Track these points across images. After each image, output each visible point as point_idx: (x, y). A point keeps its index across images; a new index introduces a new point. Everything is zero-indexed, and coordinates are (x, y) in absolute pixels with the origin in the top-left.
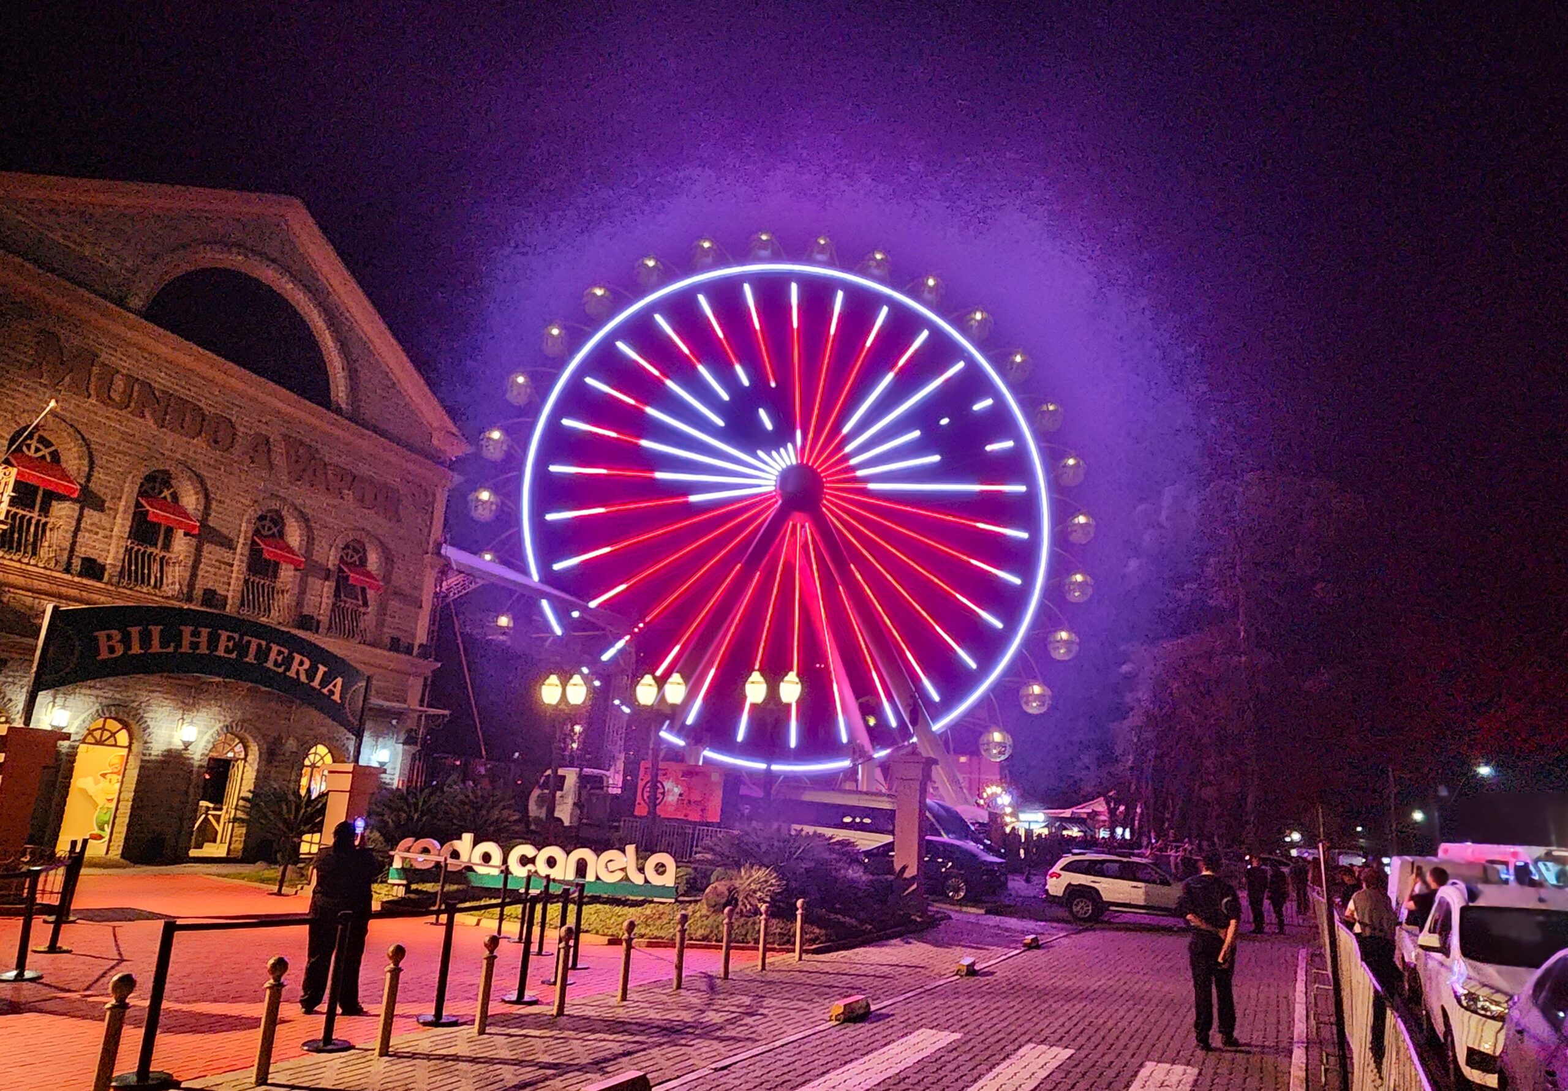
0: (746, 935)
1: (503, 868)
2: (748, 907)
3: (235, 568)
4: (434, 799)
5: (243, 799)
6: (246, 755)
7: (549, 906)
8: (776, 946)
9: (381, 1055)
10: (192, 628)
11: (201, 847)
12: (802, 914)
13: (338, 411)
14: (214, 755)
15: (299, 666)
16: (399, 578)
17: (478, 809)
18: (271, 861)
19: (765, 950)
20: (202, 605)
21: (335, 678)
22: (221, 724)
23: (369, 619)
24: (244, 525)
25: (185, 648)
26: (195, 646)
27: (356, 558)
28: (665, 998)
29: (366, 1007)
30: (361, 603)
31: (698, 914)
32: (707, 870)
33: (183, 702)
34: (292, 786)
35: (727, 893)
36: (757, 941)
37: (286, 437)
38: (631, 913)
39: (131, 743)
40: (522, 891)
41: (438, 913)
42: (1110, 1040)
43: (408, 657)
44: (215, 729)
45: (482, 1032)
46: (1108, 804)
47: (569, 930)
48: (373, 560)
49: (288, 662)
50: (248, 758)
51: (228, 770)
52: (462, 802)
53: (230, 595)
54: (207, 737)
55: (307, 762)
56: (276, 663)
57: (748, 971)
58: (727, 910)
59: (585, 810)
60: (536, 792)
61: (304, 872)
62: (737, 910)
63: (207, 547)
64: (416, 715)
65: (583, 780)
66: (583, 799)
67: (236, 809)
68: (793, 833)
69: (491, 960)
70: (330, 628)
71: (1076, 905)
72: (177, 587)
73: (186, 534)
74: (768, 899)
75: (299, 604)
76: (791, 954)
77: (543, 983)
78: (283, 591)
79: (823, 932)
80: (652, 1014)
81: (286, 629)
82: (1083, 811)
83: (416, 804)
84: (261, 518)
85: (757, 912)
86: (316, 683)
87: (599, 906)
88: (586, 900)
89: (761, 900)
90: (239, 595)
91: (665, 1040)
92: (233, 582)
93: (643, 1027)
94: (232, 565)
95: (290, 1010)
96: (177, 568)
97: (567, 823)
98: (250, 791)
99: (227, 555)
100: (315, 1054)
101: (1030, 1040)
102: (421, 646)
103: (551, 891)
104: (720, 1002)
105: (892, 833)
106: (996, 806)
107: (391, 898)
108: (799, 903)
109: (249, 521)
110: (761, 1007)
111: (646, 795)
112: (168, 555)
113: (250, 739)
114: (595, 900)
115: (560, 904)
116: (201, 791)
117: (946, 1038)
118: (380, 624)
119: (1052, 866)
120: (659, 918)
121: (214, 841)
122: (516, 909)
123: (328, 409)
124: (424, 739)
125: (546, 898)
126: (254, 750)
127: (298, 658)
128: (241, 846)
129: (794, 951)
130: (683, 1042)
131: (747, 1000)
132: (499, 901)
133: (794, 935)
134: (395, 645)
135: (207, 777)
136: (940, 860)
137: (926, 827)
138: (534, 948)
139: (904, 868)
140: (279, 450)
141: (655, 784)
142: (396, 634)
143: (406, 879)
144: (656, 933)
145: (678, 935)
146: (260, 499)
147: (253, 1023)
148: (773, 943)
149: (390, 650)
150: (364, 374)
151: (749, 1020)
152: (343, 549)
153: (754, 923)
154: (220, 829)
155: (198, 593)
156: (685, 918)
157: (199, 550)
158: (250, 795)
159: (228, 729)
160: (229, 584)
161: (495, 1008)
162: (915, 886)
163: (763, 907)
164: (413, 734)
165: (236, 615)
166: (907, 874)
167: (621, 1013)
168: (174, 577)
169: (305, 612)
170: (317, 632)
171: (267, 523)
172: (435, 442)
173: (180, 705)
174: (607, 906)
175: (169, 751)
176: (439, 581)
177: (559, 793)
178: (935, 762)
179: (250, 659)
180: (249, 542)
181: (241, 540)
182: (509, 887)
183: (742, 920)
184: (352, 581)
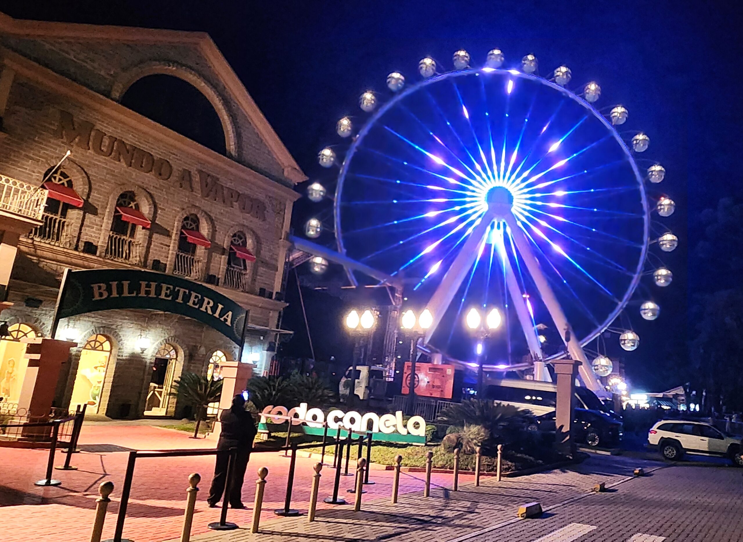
0: (467, 466)
1: (325, 424)
2: (469, 448)
3: (171, 248)
4: (285, 383)
5: (175, 381)
6: (177, 357)
7: (351, 446)
8: (485, 472)
9: (253, 533)
10: (146, 283)
11: (151, 410)
12: (501, 454)
13: (230, 157)
14: (159, 356)
15: (207, 305)
16: (265, 254)
17: (310, 389)
18: (191, 419)
19: (479, 475)
20: (153, 269)
21: (228, 312)
22: (163, 339)
23: (247, 278)
24: (176, 223)
25: (143, 294)
26: (148, 292)
27: (240, 242)
28: (419, 502)
29: (245, 504)
30: (242, 268)
31: (439, 453)
32: (444, 427)
33: (141, 326)
34: (203, 374)
35: (456, 440)
36: (474, 469)
37: (200, 172)
38: (400, 452)
39: (111, 349)
40: (335, 437)
41: (287, 449)
42: (687, 531)
43: (270, 300)
44: (159, 341)
45: (312, 520)
46: (685, 390)
47: (364, 460)
48: (250, 243)
49: (201, 302)
50: (178, 359)
51: (167, 365)
52: (300, 385)
53: (168, 263)
54: (155, 346)
55: (211, 361)
56: (194, 303)
57: (468, 487)
58: (456, 450)
59: (372, 391)
60: (344, 380)
61: (210, 426)
62: (462, 450)
63: (155, 236)
64: (275, 333)
65: (372, 374)
66: (371, 385)
67: (171, 387)
68: (495, 405)
69: (318, 476)
70: (225, 283)
71: (666, 451)
72: (138, 259)
73: (143, 228)
74: (480, 444)
75: (208, 268)
76: (495, 477)
77: (348, 491)
78: (198, 262)
79: (514, 464)
80: (412, 511)
81: (200, 283)
82: (671, 394)
83: (274, 386)
84: (186, 219)
85: (473, 452)
86: (217, 315)
87: (380, 447)
88: (373, 443)
89: (476, 444)
90: (173, 264)
91: (419, 526)
92: (169, 256)
93: (408, 518)
94: (169, 246)
95: (202, 505)
96: (138, 248)
97: (361, 398)
98: (179, 377)
99: (166, 240)
100: (216, 531)
101: (638, 531)
102: (277, 293)
103: (352, 438)
104: (452, 505)
105: (555, 406)
106: (617, 390)
107: (260, 441)
108: (499, 446)
109: (179, 221)
110: (477, 508)
111: (408, 382)
112: (133, 240)
113: (179, 347)
114: (378, 443)
115: (358, 446)
116: (150, 377)
117: (587, 528)
118: (254, 280)
119: (651, 427)
120: (416, 455)
121: (159, 407)
122: (332, 448)
123: (225, 155)
124: (279, 348)
125: (349, 442)
126: (181, 353)
127: (206, 300)
128: (174, 409)
129: (496, 475)
130: (430, 528)
131: (469, 504)
132: (322, 443)
133: (496, 466)
134: (262, 293)
135: (155, 369)
136: (583, 422)
137: (574, 403)
138: (343, 471)
139: (562, 427)
140: (196, 178)
141: (413, 375)
142: (263, 286)
143: (268, 430)
144: (414, 464)
145: (427, 465)
146: (185, 207)
147: (180, 512)
148: (484, 470)
149: (259, 295)
150: (245, 135)
151: (470, 516)
152: (233, 237)
153: (472, 458)
154: (161, 399)
155: (150, 262)
156: (431, 454)
157: (150, 237)
158: (179, 379)
159: (167, 341)
160: (168, 257)
161: (320, 506)
162: (568, 438)
163: (478, 449)
164: (273, 345)
165: (172, 275)
166: (564, 430)
167: (394, 510)
168: (136, 253)
169: (210, 274)
170: (217, 285)
171: (189, 222)
172: (286, 174)
173: (139, 327)
174: (385, 447)
175: (133, 353)
176: (287, 256)
177: (357, 381)
178: (580, 363)
179: (180, 300)
180: (179, 233)
181: (175, 232)
182: (328, 435)
183: (465, 457)
184: (238, 255)
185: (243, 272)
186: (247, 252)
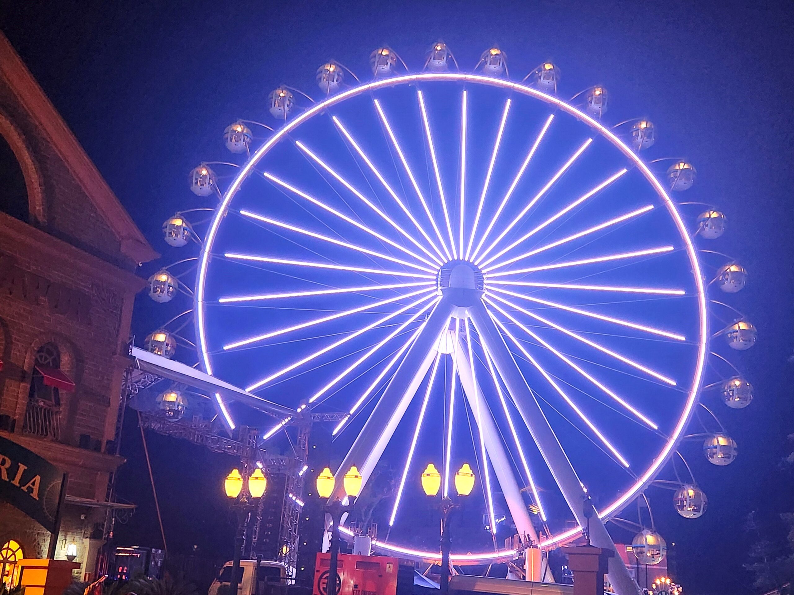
13: (37, 224)
15: (2, 465)
16: (90, 378)
21: (35, 475)
23: (61, 418)
27: (50, 360)
30: (54, 402)
43: (96, 454)
48: (65, 360)
60: (216, 585)
64: (103, 510)
65: (260, 571)
66: (260, 592)
70: (24, 427)
86: (17, 482)
118: (71, 421)
123: (26, 221)
134: (85, 442)
141: (332, 575)
142: (85, 431)
149: (79, 446)
150: (60, 189)
152: (38, 352)
164: (99, 528)
170: (13, 431)
172: (123, 250)
177: (238, 585)
184: (45, 382)
185: (55, 409)
186: (61, 375)
